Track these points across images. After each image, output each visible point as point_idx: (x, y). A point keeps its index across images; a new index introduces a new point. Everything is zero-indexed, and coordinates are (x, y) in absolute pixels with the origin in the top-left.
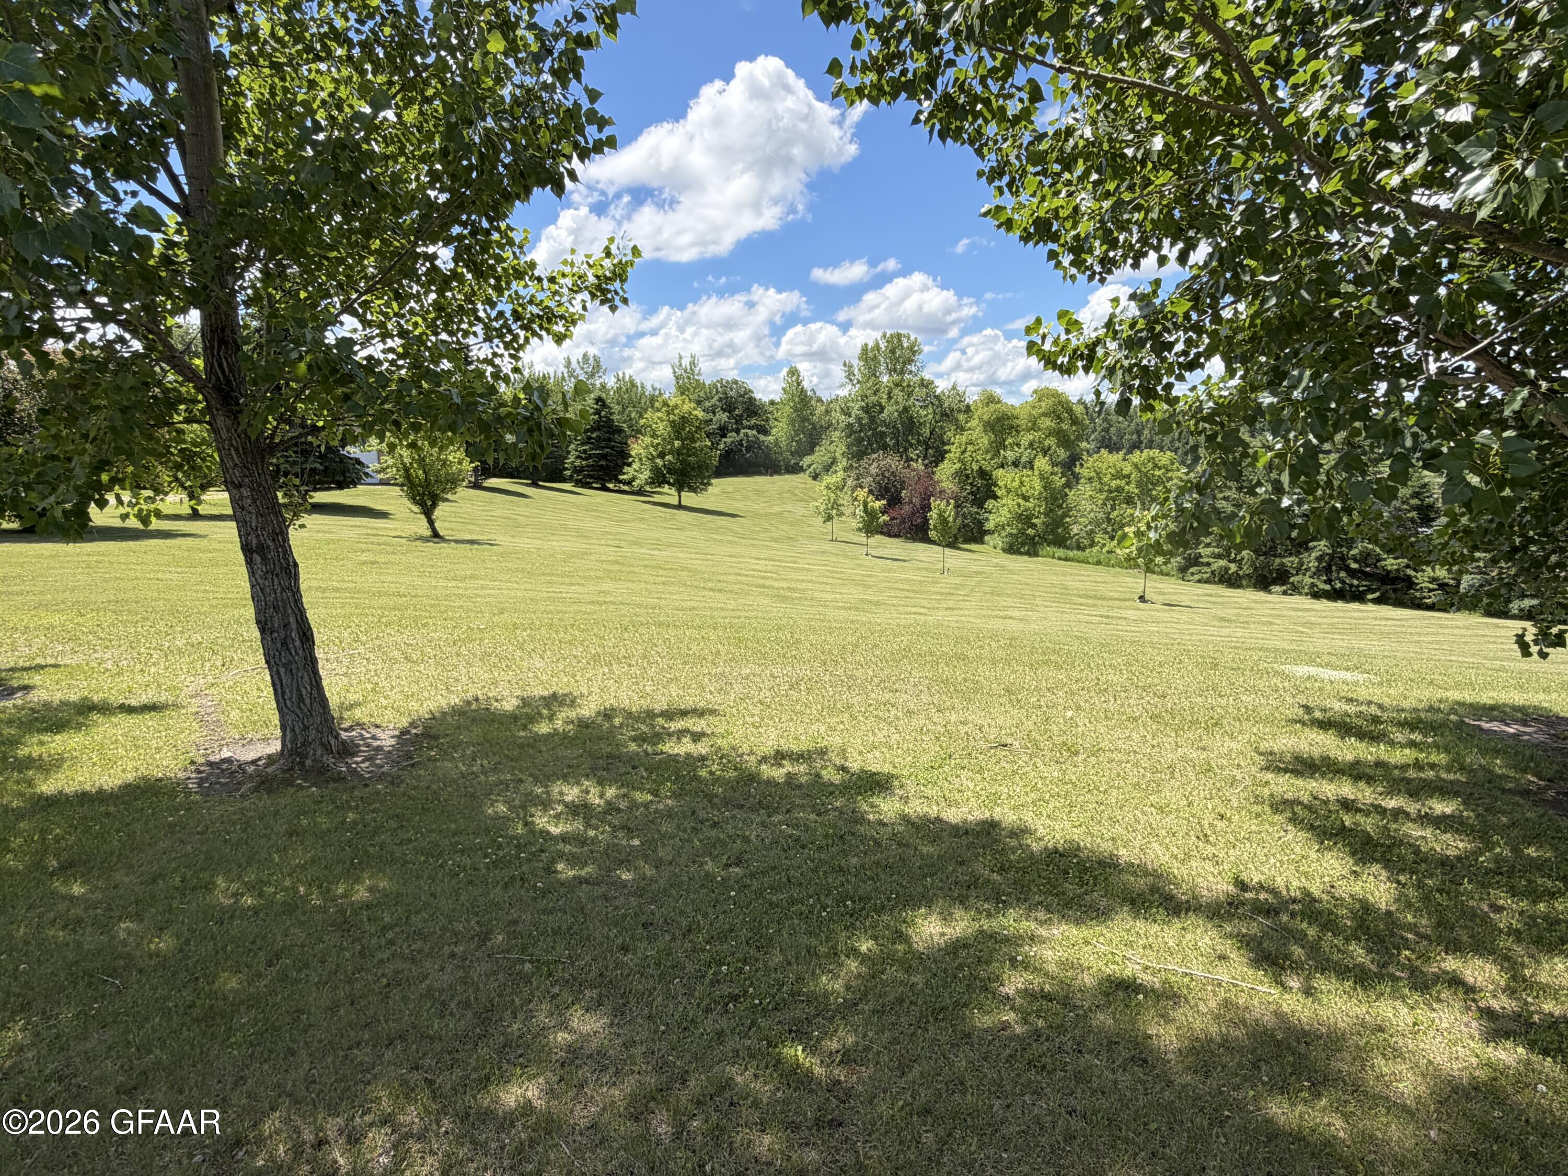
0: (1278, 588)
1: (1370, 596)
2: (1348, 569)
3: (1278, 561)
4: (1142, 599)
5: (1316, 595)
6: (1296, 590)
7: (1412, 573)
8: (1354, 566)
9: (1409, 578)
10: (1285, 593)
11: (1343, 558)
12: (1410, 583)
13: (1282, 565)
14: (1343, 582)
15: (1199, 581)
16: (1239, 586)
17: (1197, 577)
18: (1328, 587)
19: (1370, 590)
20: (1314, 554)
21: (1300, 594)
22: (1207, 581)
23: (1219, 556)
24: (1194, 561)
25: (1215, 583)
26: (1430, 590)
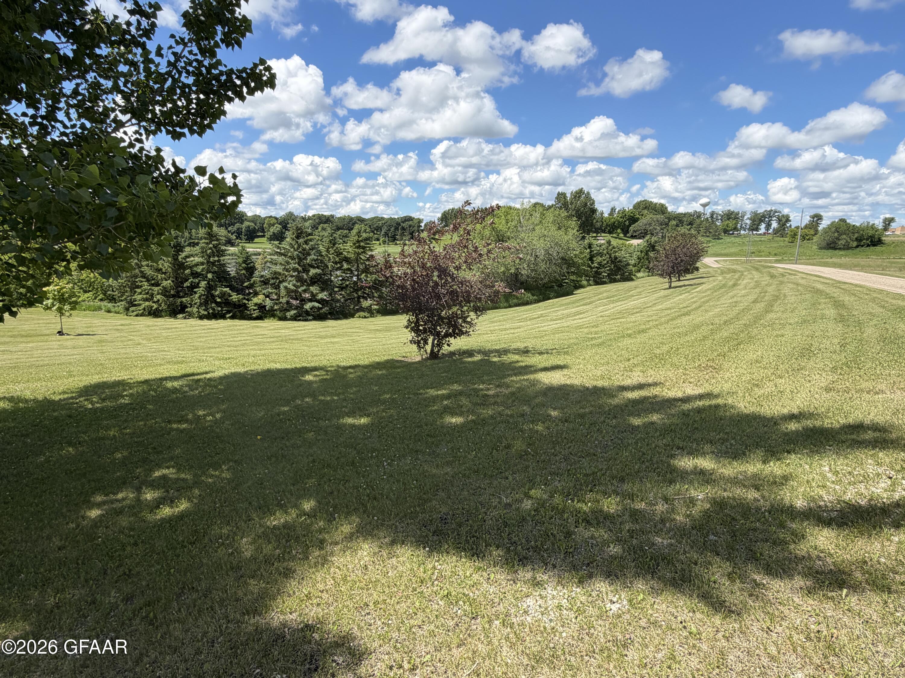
0: (181, 316)
1: (228, 316)
2: (216, 303)
3: (179, 300)
4: (60, 333)
5: (201, 318)
6: (190, 315)
7: (247, 302)
8: (219, 300)
9: (245, 304)
10: (185, 318)
11: (213, 296)
12: (245, 307)
13: (181, 302)
14: (214, 309)
15: (137, 316)
16: (161, 316)
17: (135, 313)
18: (206, 313)
19: (229, 312)
20: (197, 296)
21: (193, 318)
22: (142, 315)
23: (147, 300)
24: (132, 304)
25: (147, 316)
26: (254, 310)
